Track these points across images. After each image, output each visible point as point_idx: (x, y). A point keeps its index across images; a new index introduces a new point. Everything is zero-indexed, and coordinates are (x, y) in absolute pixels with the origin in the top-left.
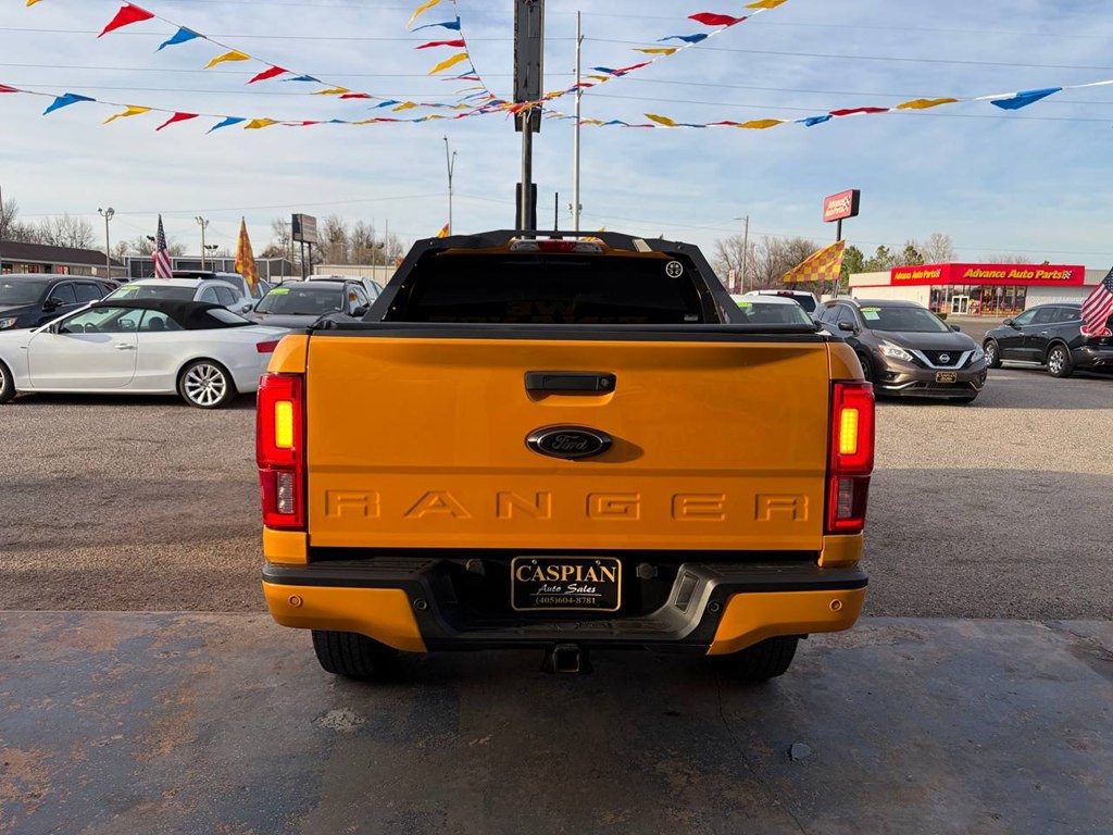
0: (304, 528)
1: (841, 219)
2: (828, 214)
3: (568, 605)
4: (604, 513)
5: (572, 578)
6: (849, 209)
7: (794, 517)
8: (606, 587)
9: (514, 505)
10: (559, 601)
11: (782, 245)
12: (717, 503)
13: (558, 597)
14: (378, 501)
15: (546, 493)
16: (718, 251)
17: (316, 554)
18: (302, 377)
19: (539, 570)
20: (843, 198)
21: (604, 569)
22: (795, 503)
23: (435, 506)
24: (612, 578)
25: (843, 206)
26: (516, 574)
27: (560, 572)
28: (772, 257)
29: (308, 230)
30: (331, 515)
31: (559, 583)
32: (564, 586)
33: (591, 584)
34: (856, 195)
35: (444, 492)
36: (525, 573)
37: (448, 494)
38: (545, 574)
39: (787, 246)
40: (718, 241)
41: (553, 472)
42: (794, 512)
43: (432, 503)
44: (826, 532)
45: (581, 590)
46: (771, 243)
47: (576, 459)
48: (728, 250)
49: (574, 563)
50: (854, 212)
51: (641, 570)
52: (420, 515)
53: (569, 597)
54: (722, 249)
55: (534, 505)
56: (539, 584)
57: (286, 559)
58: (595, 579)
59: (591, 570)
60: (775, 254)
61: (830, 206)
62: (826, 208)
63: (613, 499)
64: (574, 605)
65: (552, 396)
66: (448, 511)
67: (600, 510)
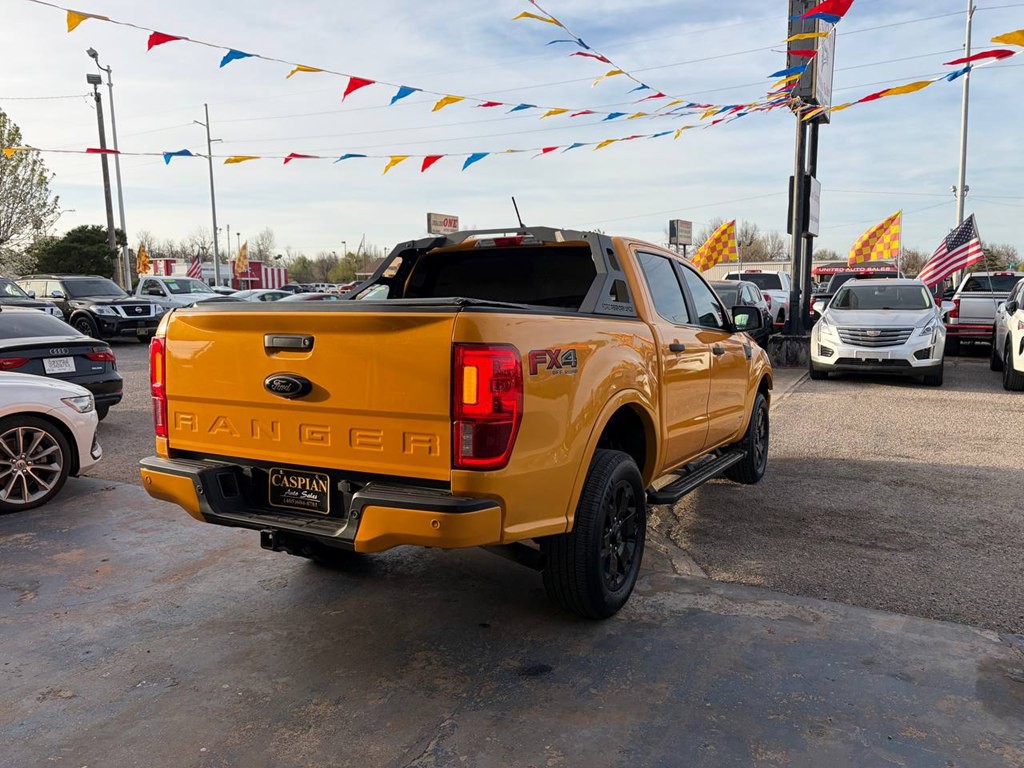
0: (167, 437)
3: (302, 506)
4: (309, 439)
5: (304, 486)
7: (430, 452)
8: (321, 495)
9: (260, 429)
10: (297, 502)
12: (377, 437)
13: (296, 500)
14: (197, 419)
15: (277, 422)
19: (285, 479)
21: (320, 482)
22: (430, 441)
23: (222, 427)
24: (325, 489)
26: (272, 480)
27: (297, 481)
29: (683, 234)
30: (177, 428)
31: (297, 490)
32: (299, 491)
33: (315, 493)
35: (226, 417)
36: (278, 480)
38: (289, 482)
41: (279, 407)
42: (430, 448)
43: (220, 424)
44: (453, 467)
45: (309, 496)
47: (292, 398)
49: (304, 476)
51: (341, 485)
52: (216, 432)
53: (302, 500)
55: (271, 431)
56: (286, 489)
58: (316, 489)
59: (314, 482)
63: (314, 429)
64: (305, 506)
66: (227, 430)
67: (307, 437)
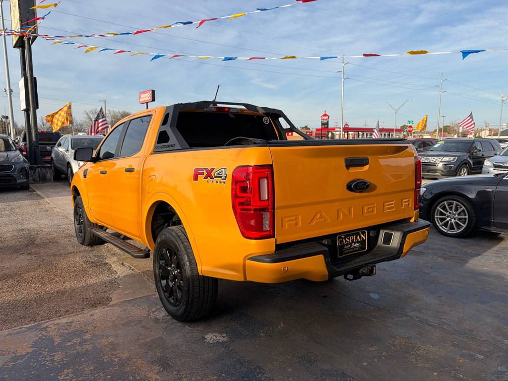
0: (274, 237)
1: (147, 103)
2: (142, 100)
3: (352, 252)
4: (367, 212)
5: (353, 240)
6: (151, 99)
8: (362, 242)
9: (343, 214)
10: (349, 251)
11: (117, 114)
12: (393, 204)
13: (349, 249)
14: (300, 219)
15: (351, 208)
16: (86, 116)
17: (279, 247)
18: (271, 166)
19: (344, 240)
20: (147, 93)
21: (362, 235)
23: (319, 218)
24: (364, 238)
25: (147, 96)
26: (338, 243)
27: (350, 239)
28: (113, 119)
30: (284, 228)
32: (350, 244)
33: (358, 242)
34: (153, 92)
35: (322, 212)
36: (341, 242)
37: (323, 213)
38: (346, 241)
39: (120, 115)
40: (85, 111)
41: (353, 198)
42: (409, 204)
43: (318, 217)
44: (415, 210)
45: (355, 245)
46: (112, 112)
47: (360, 192)
48: (91, 116)
49: (353, 235)
50: (153, 100)
51: (372, 234)
52: (314, 223)
53: (352, 248)
54: (88, 115)
55: (348, 213)
56: (344, 245)
57: (267, 252)
58: (359, 240)
59: (358, 236)
60: (114, 118)
61: (142, 97)
62: (140, 98)
63: (370, 206)
64: (354, 252)
65: (351, 168)
66: (323, 220)
67: (366, 211)
